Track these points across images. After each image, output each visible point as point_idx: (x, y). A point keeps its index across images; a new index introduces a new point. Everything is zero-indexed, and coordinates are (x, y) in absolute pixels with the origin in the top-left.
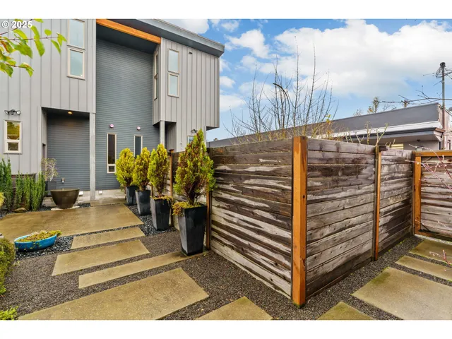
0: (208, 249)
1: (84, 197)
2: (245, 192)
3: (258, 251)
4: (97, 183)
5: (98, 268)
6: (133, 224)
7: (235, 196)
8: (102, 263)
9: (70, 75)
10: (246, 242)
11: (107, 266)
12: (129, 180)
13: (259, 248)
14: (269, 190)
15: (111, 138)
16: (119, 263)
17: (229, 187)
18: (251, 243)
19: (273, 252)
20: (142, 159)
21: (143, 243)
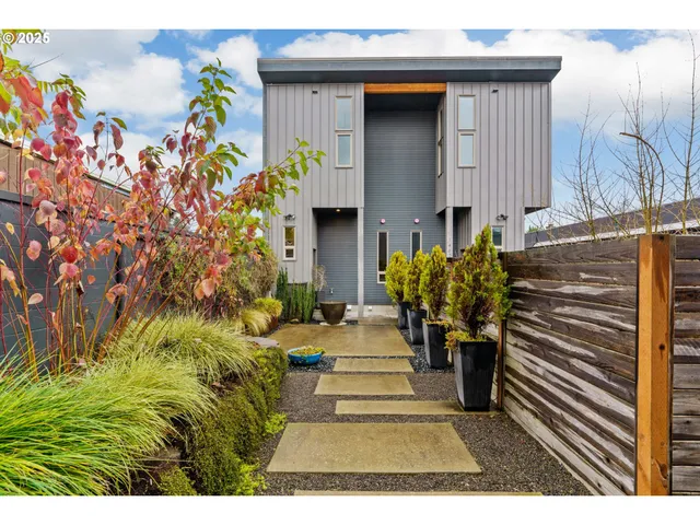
0: (500, 408)
1: (352, 312)
2: (557, 327)
3: (576, 430)
4: (365, 296)
5: (356, 397)
6: (402, 353)
7: (541, 332)
8: (360, 393)
9: (337, 166)
10: (557, 411)
11: (365, 398)
12: (400, 294)
13: (578, 424)
14: (597, 328)
15: (383, 237)
16: (378, 398)
17: (532, 316)
18: (564, 413)
19: (603, 437)
20: (416, 267)
21: (410, 380)
